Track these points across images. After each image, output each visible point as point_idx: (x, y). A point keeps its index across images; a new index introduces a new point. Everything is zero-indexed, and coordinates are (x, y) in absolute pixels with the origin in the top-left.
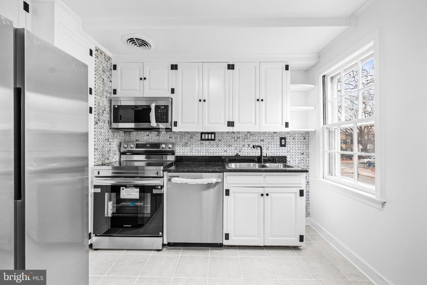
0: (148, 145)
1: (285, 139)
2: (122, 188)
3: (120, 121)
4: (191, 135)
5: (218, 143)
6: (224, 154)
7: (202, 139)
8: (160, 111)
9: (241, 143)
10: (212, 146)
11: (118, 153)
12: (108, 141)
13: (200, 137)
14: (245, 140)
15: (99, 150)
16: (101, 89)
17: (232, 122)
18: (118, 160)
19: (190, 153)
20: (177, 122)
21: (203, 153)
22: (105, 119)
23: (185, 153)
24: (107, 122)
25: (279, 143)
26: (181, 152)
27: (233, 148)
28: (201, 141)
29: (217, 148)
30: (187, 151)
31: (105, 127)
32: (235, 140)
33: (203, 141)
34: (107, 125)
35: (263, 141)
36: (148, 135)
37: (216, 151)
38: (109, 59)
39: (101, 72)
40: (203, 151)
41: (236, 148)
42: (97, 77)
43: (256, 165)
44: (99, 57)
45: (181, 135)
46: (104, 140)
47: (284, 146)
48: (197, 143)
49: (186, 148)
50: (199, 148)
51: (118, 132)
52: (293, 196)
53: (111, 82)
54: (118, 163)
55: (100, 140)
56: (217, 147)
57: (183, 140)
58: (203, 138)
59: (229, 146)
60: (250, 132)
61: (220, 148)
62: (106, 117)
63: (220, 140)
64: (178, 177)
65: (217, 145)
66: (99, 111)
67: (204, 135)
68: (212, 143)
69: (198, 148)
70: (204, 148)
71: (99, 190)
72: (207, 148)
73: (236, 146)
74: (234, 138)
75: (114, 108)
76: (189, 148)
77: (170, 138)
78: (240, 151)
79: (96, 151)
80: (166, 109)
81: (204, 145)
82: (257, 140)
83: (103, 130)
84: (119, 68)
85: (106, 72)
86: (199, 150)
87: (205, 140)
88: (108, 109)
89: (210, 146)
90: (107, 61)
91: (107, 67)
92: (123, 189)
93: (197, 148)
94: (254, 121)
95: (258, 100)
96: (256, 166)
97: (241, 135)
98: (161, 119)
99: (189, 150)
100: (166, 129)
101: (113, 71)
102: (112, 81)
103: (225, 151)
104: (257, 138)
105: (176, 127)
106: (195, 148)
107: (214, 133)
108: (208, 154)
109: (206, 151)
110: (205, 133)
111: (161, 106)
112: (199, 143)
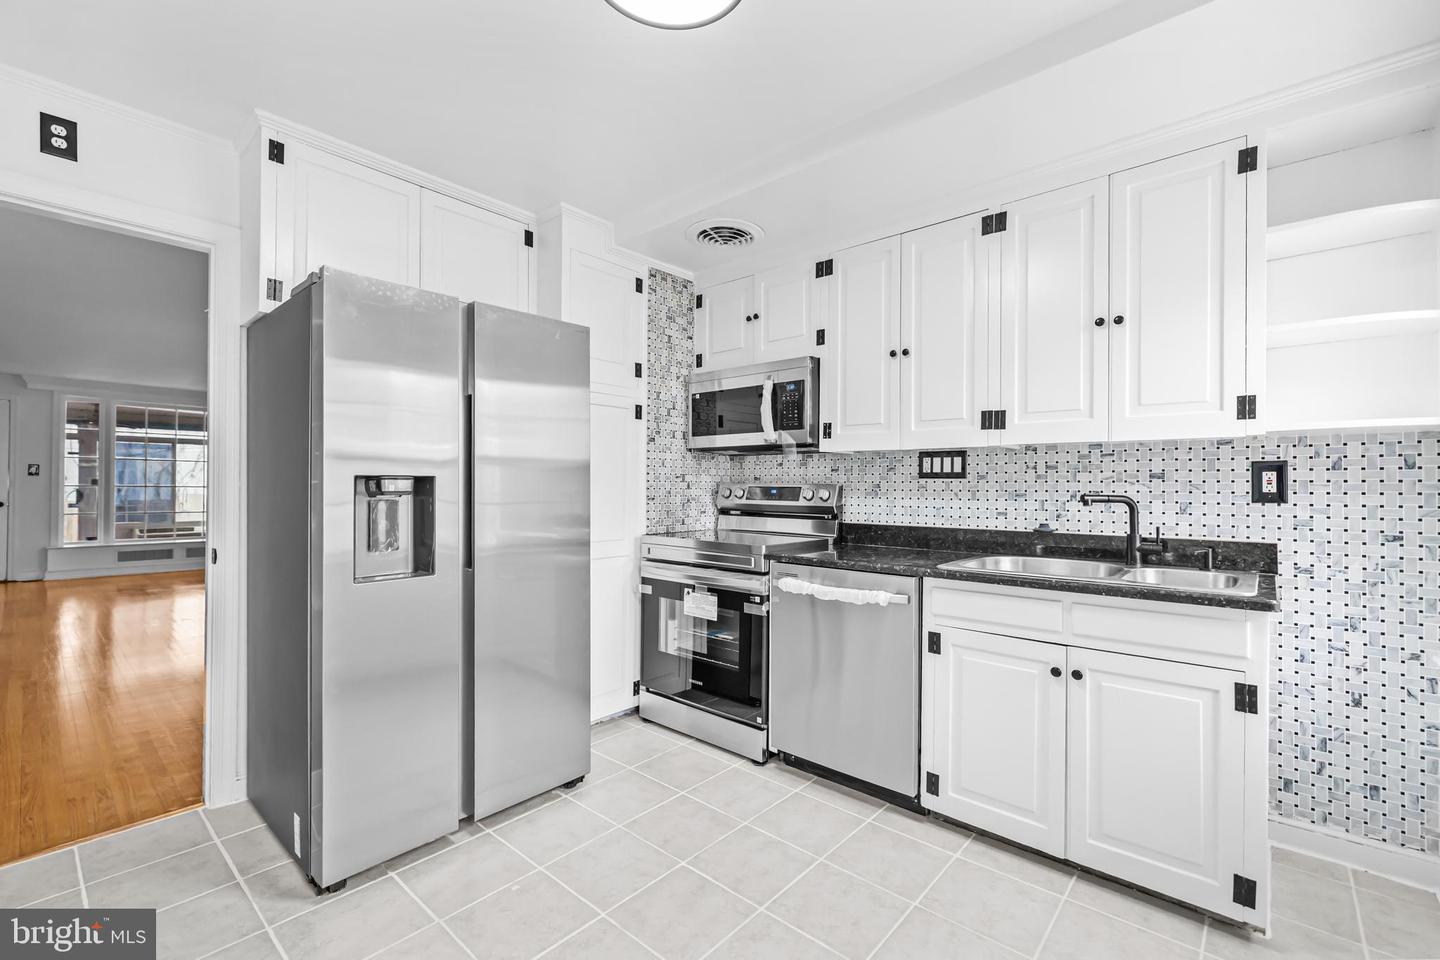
0: (774, 492)
1: (1280, 468)
2: (686, 590)
3: (718, 429)
4: (888, 460)
5: (975, 486)
6: (997, 523)
7: (922, 475)
8: (786, 397)
9: (1063, 485)
10: (956, 494)
11: (711, 510)
12: (683, 480)
13: (918, 468)
14: (1079, 476)
15: (657, 500)
16: (664, 361)
17: (997, 412)
18: (711, 526)
19: (886, 518)
20: (830, 424)
21: (927, 520)
22: (676, 428)
23: (872, 517)
24: (679, 435)
25: (1248, 487)
26: (862, 514)
27: (1032, 505)
28: (920, 480)
29: (974, 504)
30: (879, 510)
31: (674, 449)
32: (1039, 477)
33: (925, 480)
34: (679, 442)
35: (1161, 476)
36: (781, 464)
37: (969, 513)
38: (686, 284)
39: (664, 322)
40: (926, 511)
41: (1043, 505)
42: (654, 336)
43: (1098, 567)
44: (658, 289)
45: (862, 461)
46: (673, 477)
48: (907, 486)
49: (877, 501)
50: (914, 503)
51: (713, 458)
52: (1202, 702)
53: (691, 338)
54: (713, 534)
55: (662, 478)
56: (973, 499)
57: (869, 478)
58: (924, 471)
59: (1017, 496)
60: (1100, 445)
61: (983, 504)
62: (681, 421)
63: (983, 477)
64: (795, 576)
65: (974, 494)
66: (658, 411)
67: (929, 461)
68: (957, 487)
69: (911, 503)
70: (930, 503)
71: (649, 590)
72: (939, 503)
73: (1042, 496)
74: (1035, 468)
75: (694, 400)
76: (883, 502)
77: (832, 470)
78: (1058, 516)
79: (651, 503)
80: (799, 393)
81: (930, 491)
82: (1131, 476)
83: (668, 456)
84: (708, 301)
85: (678, 320)
86: (915, 507)
87: (933, 475)
88: (681, 405)
89: (947, 495)
90: (681, 293)
91: (681, 306)
92: (688, 593)
93: (907, 503)
94: (1083, 405)
95: (1100, 322)
97: (1062, 457)
98: (789, 419)
99: (884, 507)
100: (799, 446)
101: (695, 310)
102: (695, 337)
103: (999, 514)
104: (1132, 466)
105: (828, 439)
106: (902, 503)
107: (962, 453)
108: (943, 520)
109: (935, 512)
110: (931, 454)
111: (788, 383)
112: (914, 485)
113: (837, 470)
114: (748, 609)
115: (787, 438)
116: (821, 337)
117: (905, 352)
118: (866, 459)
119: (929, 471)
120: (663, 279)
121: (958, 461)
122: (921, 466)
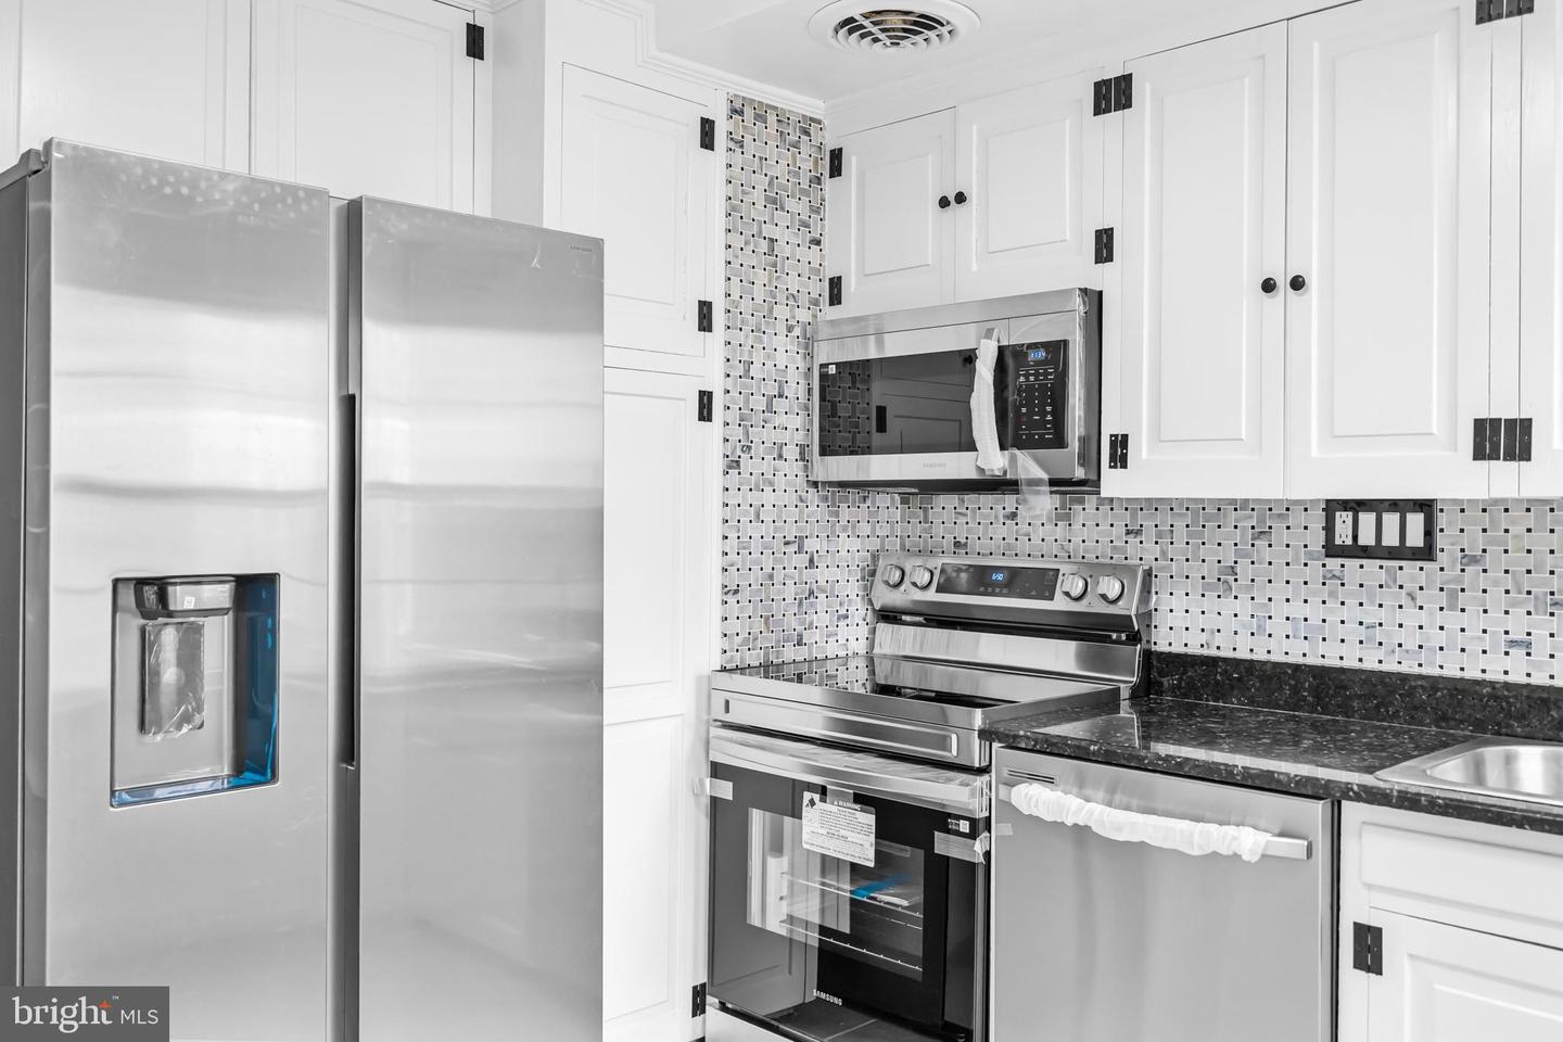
0: (1000, 577)
2: (807, 796)
3: (877, 438)
4: (1263, 518)
5: (1459, 580)
6: (1507, 664)
7: (1332, 550)
8: (1027, 376)
10: (1411, 596)
11: (859, 612)
12: (800, 550)
13: (1323, 534)
15: (744, 595)
16: (760, 293)
17: (1512, 422)
18: (861, 647)
19: (1250, 643)
20: (1125, 437)
21: (1344, 651)
22: (785, 437)
23: (1218, 640)
24: (791, 453)
26: (1195, 631)
28: (1328, 561)
29: (1453, 620)
30: (1234, 624)
31: (780, 482)
33: (1340, 561)
34: (792, 467)
36: (1013, 516)
37: (1440, 638)
38: (808, 126)
39: (760, 212)
40: (1341, 631)
42: (738, 242)
44: (748, 139)
45: (1196, 514)
46: (778, 545)
48: (1297, 573)
49: (1229, 606)
50: (1314, 612)
51: (865, 498)
53: (818, 243)
54: (862, 664)
55: (755, 546)
56: (1452, 607)
57: (1210, 553)
58: (1338, 541)
59: (1555, 604)
61: (1474, 621)
62: (796, 423)
63: (1473, 560)
64: (1047, 780)
65: (1453, 596)
66: (747, 401)
67: (1351, 517)
68: (1413, 579)
69: (1307, 611)
70: (1351, 612)
71: (726, 790)
72: (1371, 614)
75: (824, 377)
76: (1244, 606)
77: (1128, 533)
79: (731, 599)
80: (1056, 369)
81: (1351, 587)
83: (768, 497)
84: (854, 159)
85: (790, 204)
86: (1315, 621)
87: (1357, 551)
88: (795, 389)
89: (1390, 597)
90: (796, 145)
91: (797, 175)
92: (812, 803)
93: (1297, 610)
98: (1032, 425)
99: (1244, 617)
100: (1053, 482)
101: (828, 182)
102: (825, 241)
103: (1513, 643)
105: (1119, 471)
106: (1287, 610)
107: (1426, 507)
108: (1381, 653)
109: (1362, 632)
110: (1356, 506)
111: (1030, 346)
112: (1315, 571)
113: (1138, 533)
114: (944, 845)
115: (1028, 465)
116: (1104, 246)
117: (1297, 284)
118: (1205, 513)
119: (1349, 542)
120: (758, 117)
122: (1329, 528)
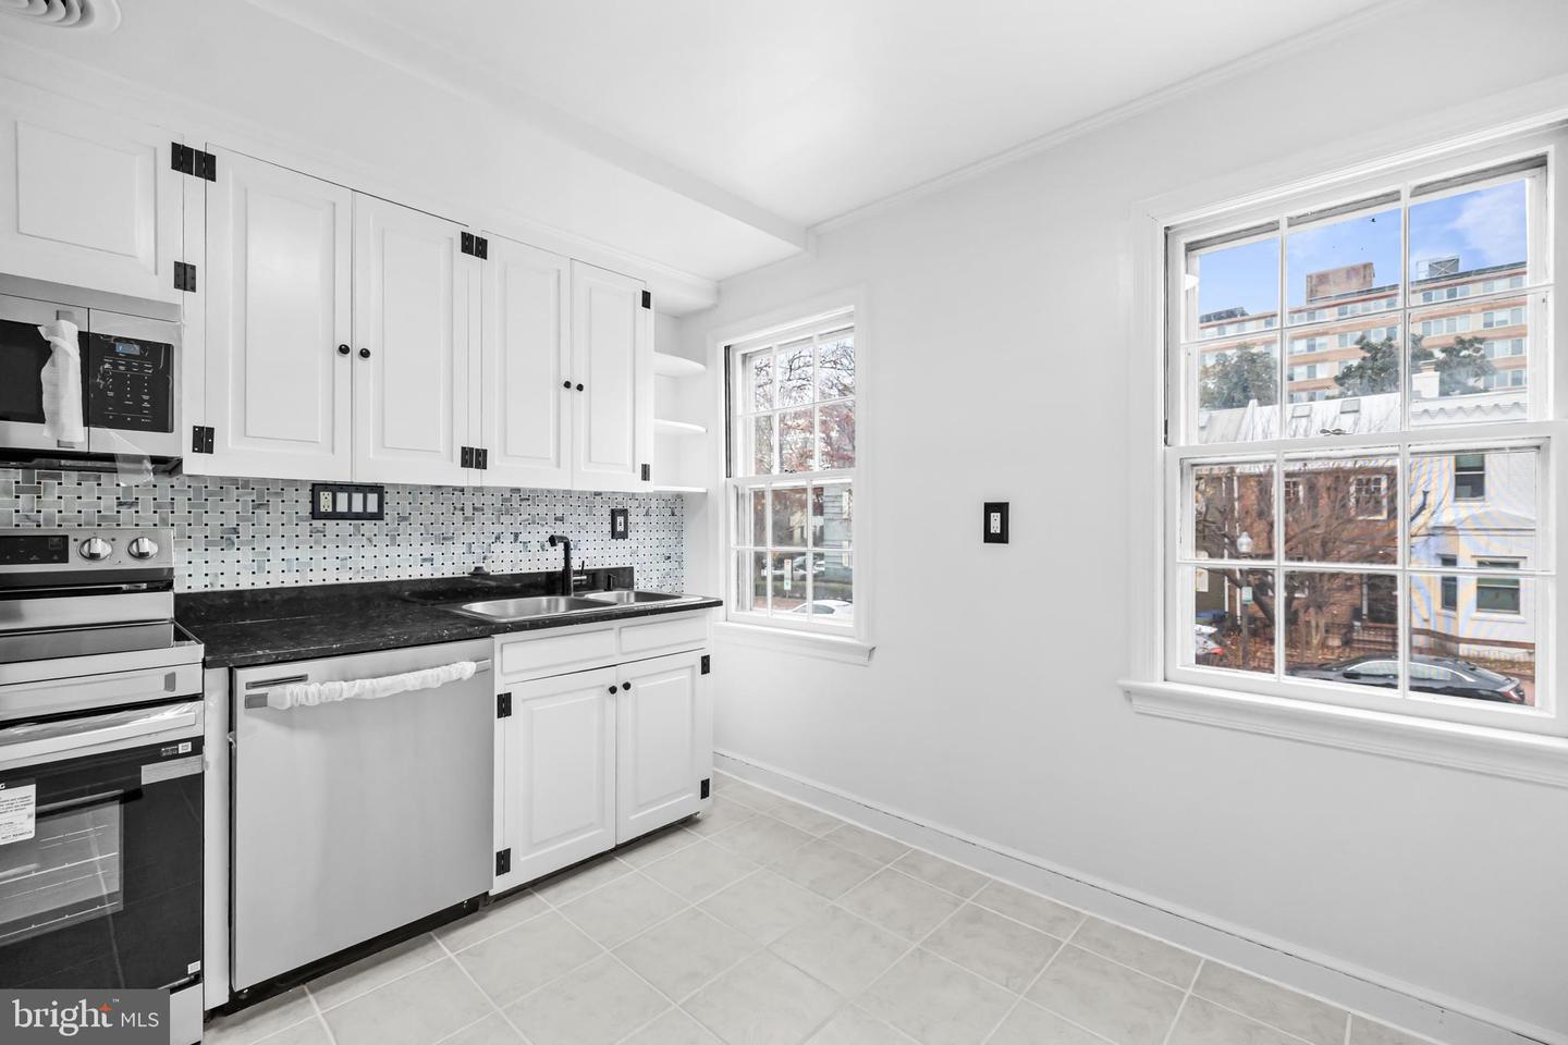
1: (624, 512)
4: (261, 493)
5: (396, 530)
6: (422, 570)
7: (316, 514)
8: (115, 365)
9: (489, 528)
10: (370, 540)
13: (310, 505)
14: (503, 519)
17: (477, 450)
19: (252, 578)
20: (210, 429)
21: (325, 575)
23: (220, 580)
25: (609, 528)
26: (197, 576)
27: (459, 549)
28: (314, 522)
29: (393, 551)
30: (237, 567)
32: (466, 519)
33: (323, 521)
35: (561, 519)
37: (387, 561)
40: (324, 564)
41: (470, 548)
45: (198, 491)
47: (624, 535)
48: (290, 530)
49: (231, 555)
50: (304, 554)
52: (685, 676)
56: (393, 544)
57: (213, 520)
58: (322, 510)
59: (444, 539)
60: (518, 490)
61: (404, 550)
63: (405, 519)
64: (301, 679)
65: (393, 538)
67: (330, 498)
68: (370, 530)
69: (298, 553)
70: (331, 551)
72: (344, 552)
73: (469, 538)
74: (463, 509)
76: (246, 555)
78: (484, 558)
80: (156, 366)
81: (331, 537)
82: (543, 519)
86: (304, 559)
87: (335, 516)
89: (356, 541)
93: (290, 554)
94: (552, 455)
95: (567, 385)
96: (560, 605)
97: (487, 500)
99: (246, 562)
103: (425, 560)
104: (542, 510)
106: (282, 554)
107: (378, 489)
108: (351, 574)
109: (338, 563)
110: (335, 488)
111: (119, 339)
112: (305, 527)
116: (185, 277)
117: (365, 354)
119: (330, 510)
121: (373, 498)
122: (315, 501)
